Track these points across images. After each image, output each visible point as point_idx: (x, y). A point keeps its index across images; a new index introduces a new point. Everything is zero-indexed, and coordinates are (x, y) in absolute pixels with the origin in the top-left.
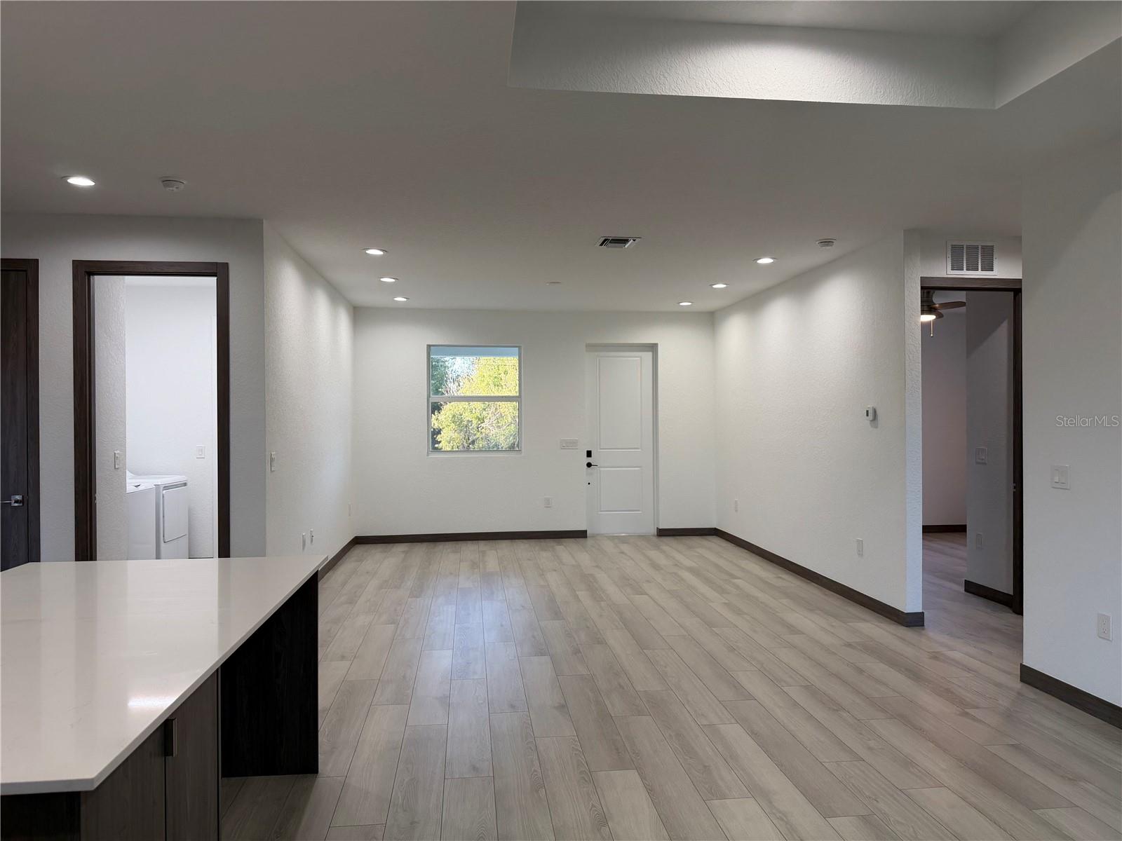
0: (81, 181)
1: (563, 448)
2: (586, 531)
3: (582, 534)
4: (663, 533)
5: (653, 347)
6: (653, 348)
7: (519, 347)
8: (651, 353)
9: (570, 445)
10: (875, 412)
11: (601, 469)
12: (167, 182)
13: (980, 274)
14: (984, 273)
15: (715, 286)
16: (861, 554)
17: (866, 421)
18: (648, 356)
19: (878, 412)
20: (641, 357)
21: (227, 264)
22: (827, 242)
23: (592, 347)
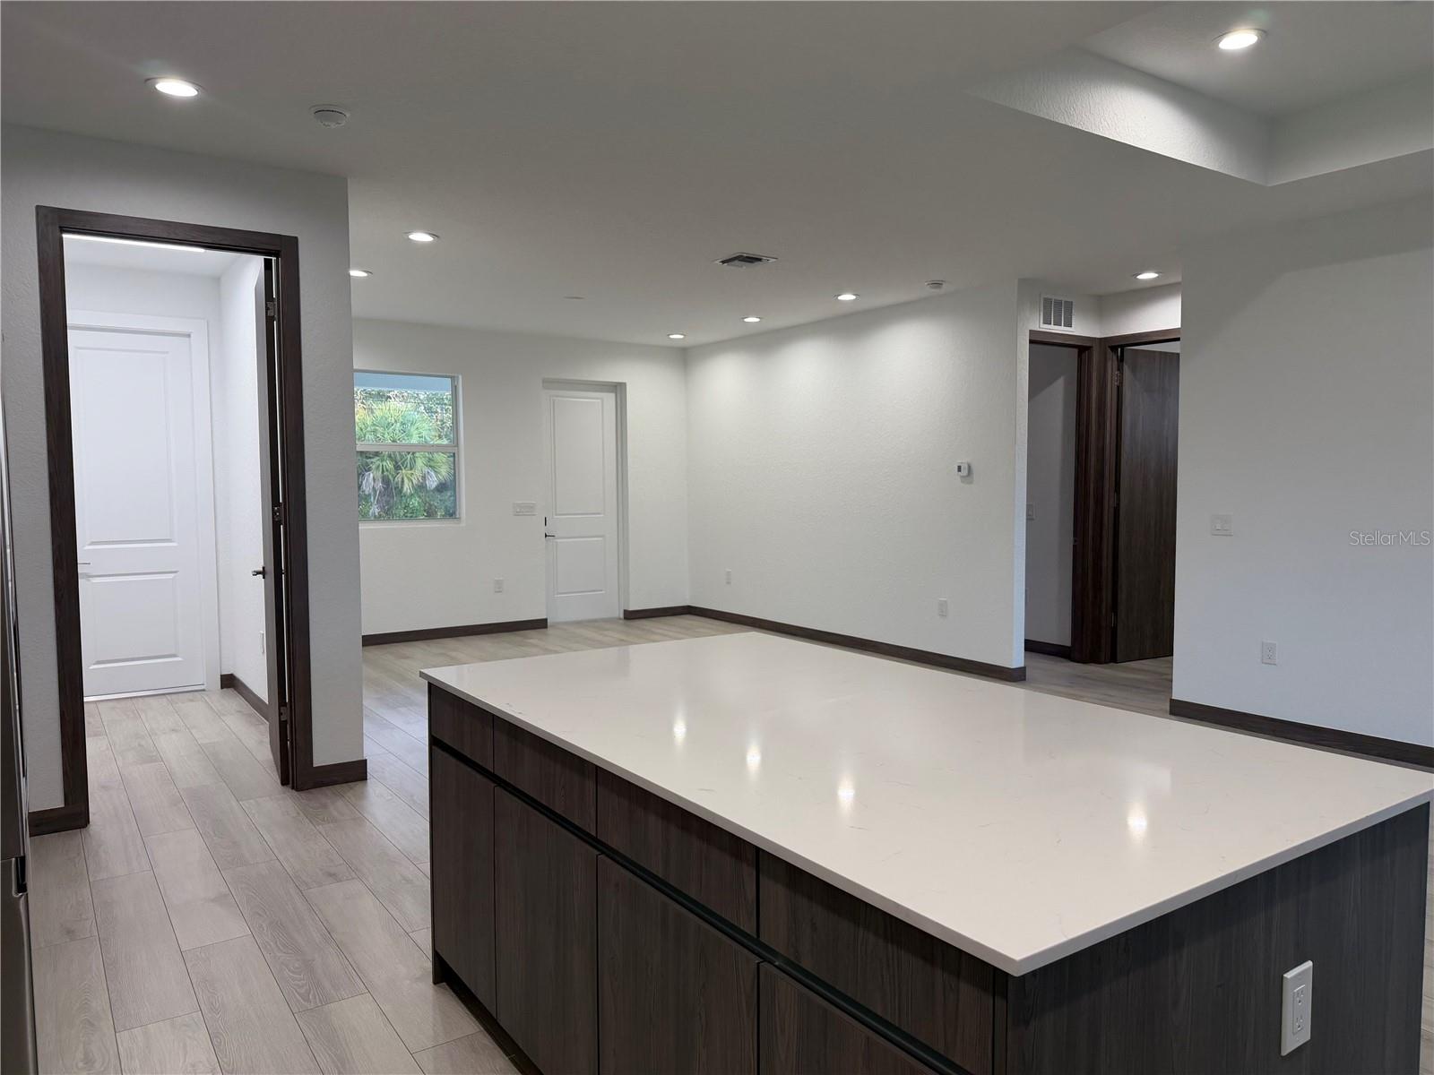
0: (176, 88)
1: (517, 514)
2: (546, 620)
3: (541, 624)
4: (631, 616)
5: (616, 386)
6: (618, 389)
7: (453, 378)
8: (613, 395)
9: (524, 510)
10: (969, 467)
11: (559, 541)
12: (324, 112)
13: (1061, 330)
14: (1056, 327)
15: (746, 320)
16: (943, 615)
17: (957, 477)
18: (610, 399)
19: (973, 467)
20: (602, 399)
21: (296, 238)
22: (937, 284)
23: (550, 383)
